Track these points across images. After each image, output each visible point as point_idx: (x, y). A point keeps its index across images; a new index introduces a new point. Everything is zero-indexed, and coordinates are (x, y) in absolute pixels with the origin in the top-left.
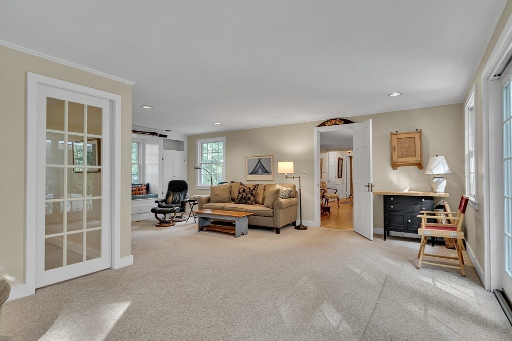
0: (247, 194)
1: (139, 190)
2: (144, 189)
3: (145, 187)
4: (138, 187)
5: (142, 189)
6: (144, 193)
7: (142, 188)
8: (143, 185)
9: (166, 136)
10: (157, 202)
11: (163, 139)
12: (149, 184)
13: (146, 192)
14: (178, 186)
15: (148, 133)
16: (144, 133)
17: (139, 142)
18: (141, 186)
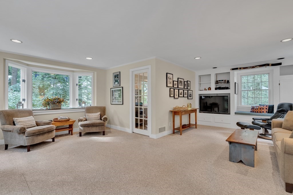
1: (261, 109)
2: (265, 109)
3: (267, 108)
6: (265, 112)
9: (280, 64)
10: (253, 119)
11: (280, 66)
12: (274, 105)
13: (267, 111)
14: (284, 109)
15: (258, 66)
16: (253, 67)
17: (269, 73)
18: (264, 106)
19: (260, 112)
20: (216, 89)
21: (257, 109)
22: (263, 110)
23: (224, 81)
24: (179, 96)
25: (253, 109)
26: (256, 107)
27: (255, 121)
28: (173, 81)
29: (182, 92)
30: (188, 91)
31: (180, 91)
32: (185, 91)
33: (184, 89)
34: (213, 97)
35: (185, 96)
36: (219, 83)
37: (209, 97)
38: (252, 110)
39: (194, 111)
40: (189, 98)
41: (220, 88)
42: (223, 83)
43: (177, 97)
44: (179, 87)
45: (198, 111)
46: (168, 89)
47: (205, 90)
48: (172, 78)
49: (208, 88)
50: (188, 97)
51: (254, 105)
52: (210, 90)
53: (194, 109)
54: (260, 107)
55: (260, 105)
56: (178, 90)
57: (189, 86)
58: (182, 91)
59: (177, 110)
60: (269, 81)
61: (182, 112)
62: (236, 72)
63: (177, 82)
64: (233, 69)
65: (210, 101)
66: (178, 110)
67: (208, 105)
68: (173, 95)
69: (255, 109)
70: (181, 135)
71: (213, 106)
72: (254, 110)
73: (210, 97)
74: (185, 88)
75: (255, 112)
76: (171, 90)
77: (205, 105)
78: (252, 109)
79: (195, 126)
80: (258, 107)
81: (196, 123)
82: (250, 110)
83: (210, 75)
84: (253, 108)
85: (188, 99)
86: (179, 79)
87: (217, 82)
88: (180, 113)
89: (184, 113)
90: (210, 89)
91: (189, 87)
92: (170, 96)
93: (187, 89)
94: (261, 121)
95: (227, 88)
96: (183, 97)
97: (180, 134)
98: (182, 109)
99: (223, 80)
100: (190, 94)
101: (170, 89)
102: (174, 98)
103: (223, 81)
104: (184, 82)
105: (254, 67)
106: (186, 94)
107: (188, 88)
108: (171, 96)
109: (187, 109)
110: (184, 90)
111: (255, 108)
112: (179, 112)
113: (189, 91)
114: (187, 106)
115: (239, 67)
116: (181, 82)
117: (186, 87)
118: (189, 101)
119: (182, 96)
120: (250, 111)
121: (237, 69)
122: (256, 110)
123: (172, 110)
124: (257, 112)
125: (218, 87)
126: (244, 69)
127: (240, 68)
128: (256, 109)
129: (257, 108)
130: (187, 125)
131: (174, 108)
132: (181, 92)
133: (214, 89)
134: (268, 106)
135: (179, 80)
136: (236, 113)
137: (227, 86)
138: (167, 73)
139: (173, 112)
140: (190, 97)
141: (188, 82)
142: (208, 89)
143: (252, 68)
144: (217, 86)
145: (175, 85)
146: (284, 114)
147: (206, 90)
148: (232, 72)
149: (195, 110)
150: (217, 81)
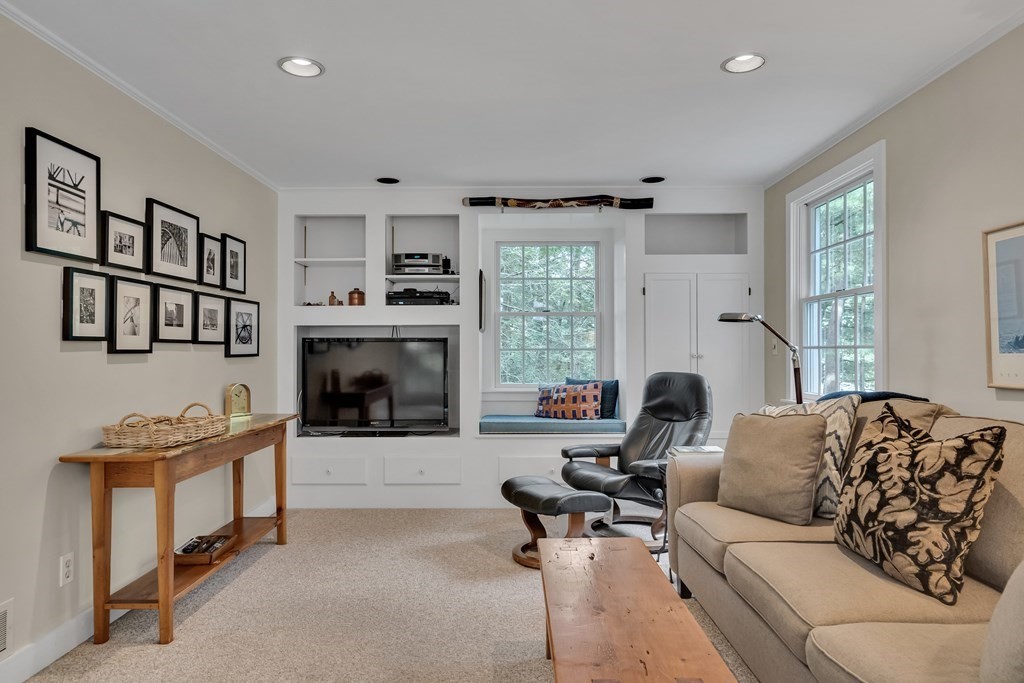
0: (883, 503)
1: (575, 400)
2: (590, 399)
3: (598, 393)
4: (576, 390)
5: (584, 399)
6: (591, 413)
7: (585, 393)
8: (591, 386)
9: (647, 203)
10: (565, 454)
11: (646, 216)
12: (617, 382)
13: (599, 408)
14: (672, 398)
15: (573, 203)
16: (556, 204)
17: (598, 242)
18: (585, 388)
19: (575, 416)
20: (392, 299)
21: (563, 401)
22: (584, 406)
23: (430, 257)
24: (154, 337)
25: (544, 402)
26: (558, 391)
27: (576, 465)
28: (103, 218)
29: (180, 307)
30: (228, 301)
31: (168, 299)
32: (205, 303)
33: (196, 288)
34: (365, 345)
35: (203, 335)
36: (407, 270)
37: (348, 343)
38: (541, 408)
39: (270, 434)
40: (236, 348)
41: (410, 297)
42: (426, 270)
43: (142, 341)
44: (159, 265)
45: (292, 427)
46: (54, 270)
47: (331, 304)
48: (89, 186)
49: (351, 294)
50: (227, 342)
51: (550, 384)
52: (362, 302)
53: (271, 423)
54: (573, 394)
55: (569, 382)
56: (146, 291)
57: (234, 266)
58: (186, 300)
59: (138, 448)
60: (597, 279)
61: (176, 457)
62: (485, 217)
63: (138, 233)
64: (475, 202)
65: (354, 366)
66: (144, 441)
67: (345, 388)
68: (98, 328)
69: (556, 402)
70: (165, 639)
71: (368, 392)
72: (554, 408)
73: (354, 344)
74: (207, 278)
75: (556, 417)
76: (79, 281)
77: (329, 388)
78: (542, 399)
79: (272, 535)
80: (565, 390)
81: (280, 510)
82: (533, 408)
83: (363, 218)
84: (545, 398)
85: (228, 354)
86: (157, 209)
87: (397, 264)
88: (158, 466)
89: (191, 463)
90: (358, 297)
91: (235, 276)
92: (67, 334)
93: (223, 286)
94: (593, 460)
95: (443, 299)
96: (195, 340)
97: (154, 632)
98: (181, 438)
99: (424, 256)
100: (245, 327)
101: (68, 273)
102: (112, 349)
103: (426, 262)
104: (201, 238)
105: (560, 206)
106: (214, 325)
107: (231, 283)
108: (79, 329)
109: (220, 427)
110: (196, 296)
111: (555, 397)
112: (151, 462)
113: (233, 304)
114: (217, 410)
115: (499, 194)
116: (174, 233)
117: (212, 277)
118: (237, 372)
119: (186, 333)
120: (535, 412)
121: (489, 202)
122: (560, 407)
123: (81, 448)
124: (564, 417)
125: (399, 288)
126: (519, 205)
127: (505, 202)
128: (559, 402)
129: (563, 395)
130: (218, 538)
131: (106, 430)
132: (172, 308)
133: (384, 300)
134: (600, 387)
135: (160, 214)
136: (485, 429)
137: (443, 288)
138: (31, 135)
139: (93, 468)
140: (245, 340)
141: (231, 245)
142: (346, 300)
143: (552, 206)
144: (393, 282)
145: (120, 249)
146: (671, 420)
147: (341, 303)
148: (467, 214)
149: (275, 428)
150: (397, 257)
